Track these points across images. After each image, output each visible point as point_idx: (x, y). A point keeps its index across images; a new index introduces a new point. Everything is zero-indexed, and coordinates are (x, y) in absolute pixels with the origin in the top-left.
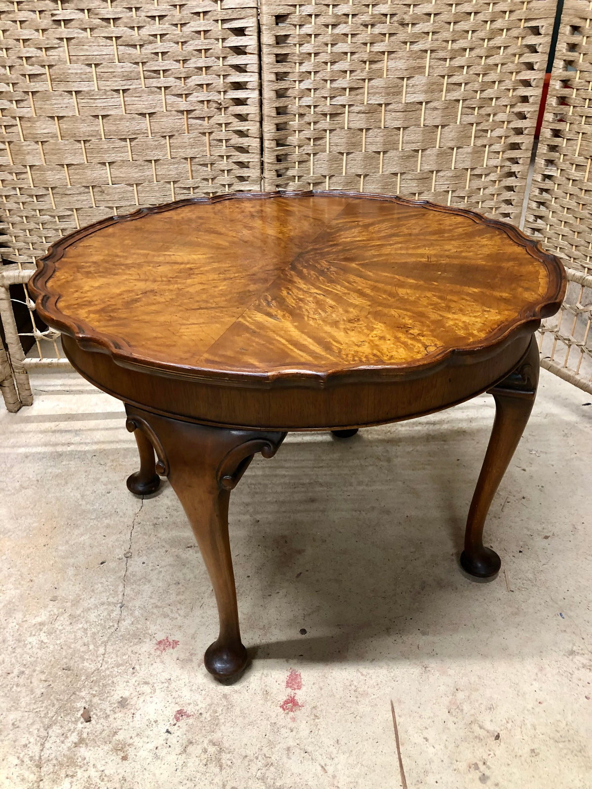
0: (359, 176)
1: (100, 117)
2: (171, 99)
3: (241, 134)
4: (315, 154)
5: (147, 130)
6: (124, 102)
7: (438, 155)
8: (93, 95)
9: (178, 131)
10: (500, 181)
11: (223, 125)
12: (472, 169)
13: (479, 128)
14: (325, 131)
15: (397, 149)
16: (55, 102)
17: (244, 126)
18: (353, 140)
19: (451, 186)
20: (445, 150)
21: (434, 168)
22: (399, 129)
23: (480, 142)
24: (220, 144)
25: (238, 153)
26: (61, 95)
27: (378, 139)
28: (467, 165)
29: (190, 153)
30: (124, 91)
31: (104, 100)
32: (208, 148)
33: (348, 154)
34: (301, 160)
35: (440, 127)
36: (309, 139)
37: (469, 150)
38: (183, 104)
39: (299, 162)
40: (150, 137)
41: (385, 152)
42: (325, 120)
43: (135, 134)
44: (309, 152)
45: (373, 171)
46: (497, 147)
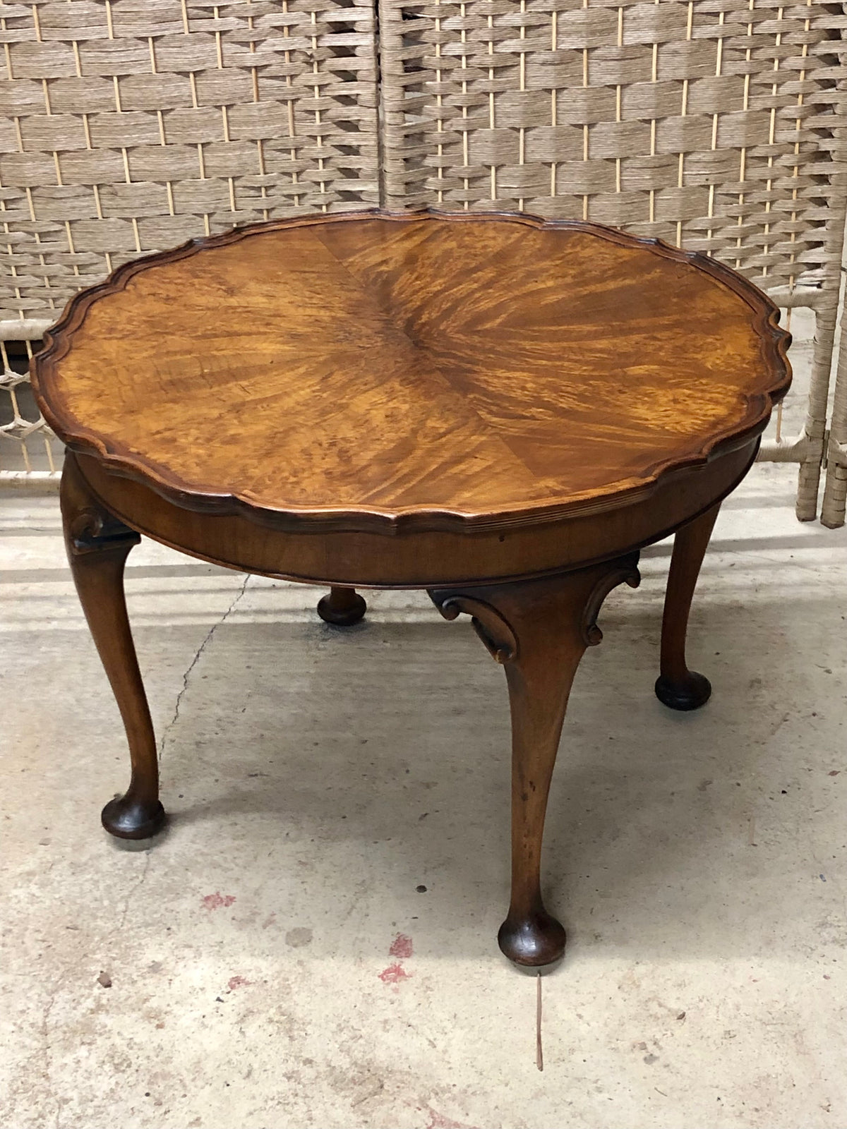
0: (549, 165)
1: (115, 79)
2: (230, 49)
3: (347, 100)
4: (469, 132)
5: (190, 96)
6: (155, 54)
7: (685, 127)
8: (105, 47)
9: (241, 98)
10: (800, 167)
11: (316, 89)
12: (748, 149)
13: (754, 81)
14: (488, 94)
15: (614, 119)
16: (43, 57)
17: (350, 89)
18: (535, 107)
19: (711, 177)
20: (697, 119)
21: (680, 148)
22: (614, 87)
23: (758, 105)
24: (312, 117)
25: (341, 131)
26: (54, 48)
27: (579, 104)
28: (739, 141)
29: (260, 132)
30: (155, 39)
31: (122, 54)
32: (290, 124)
33: (526, 130)
34: (447, 141)
35: (686, 83)
36: (460, 108)
37: (741, 117)
38: (250, 57)
39: (444, 146)
40: (196, 107)
41: (591, 126)
42: (487, 77)
43: (170, 103)
44: (460, 128)
45: (573, 156)
46: (790, 111)
